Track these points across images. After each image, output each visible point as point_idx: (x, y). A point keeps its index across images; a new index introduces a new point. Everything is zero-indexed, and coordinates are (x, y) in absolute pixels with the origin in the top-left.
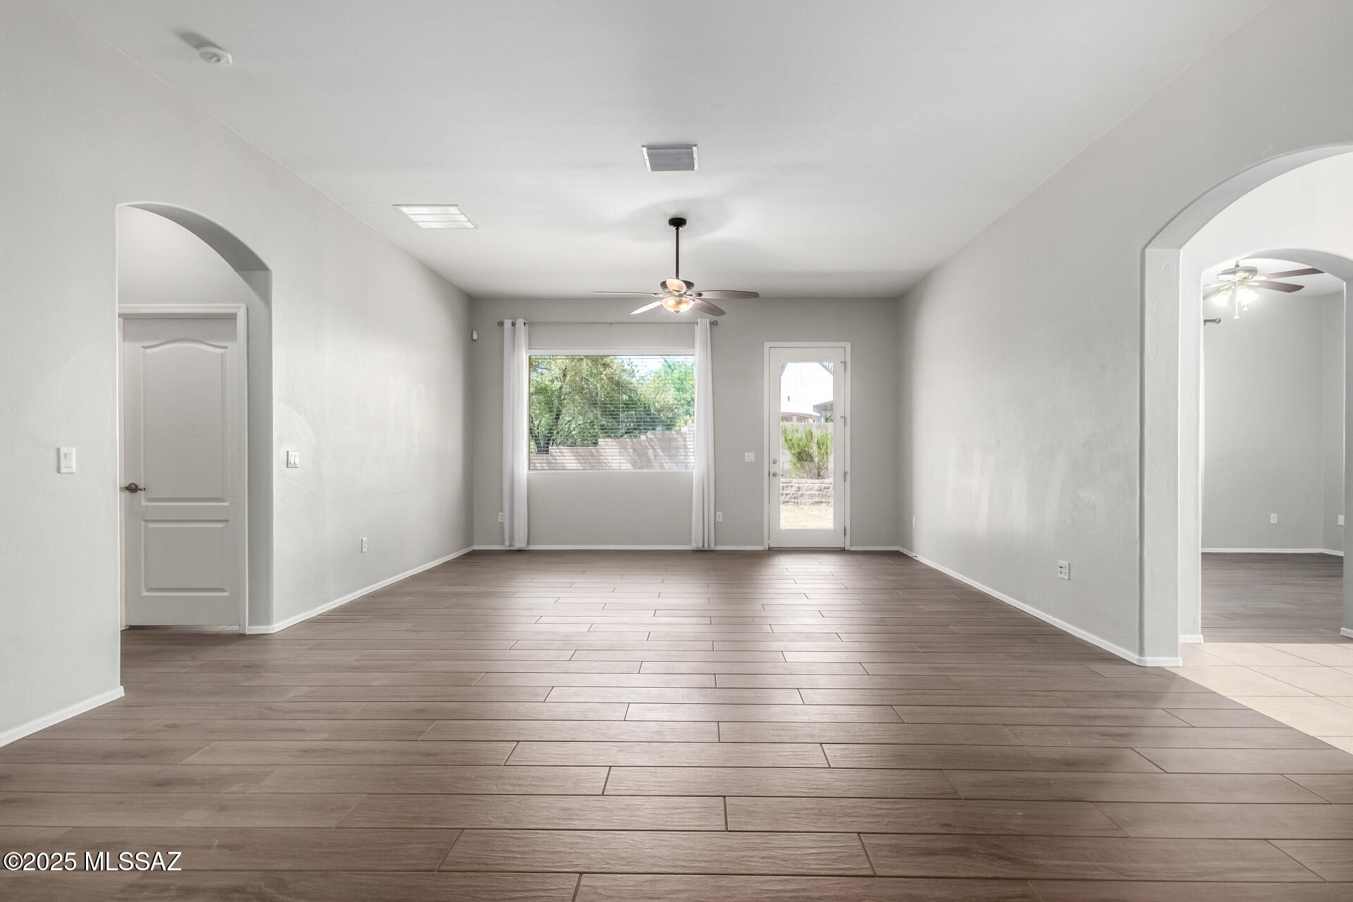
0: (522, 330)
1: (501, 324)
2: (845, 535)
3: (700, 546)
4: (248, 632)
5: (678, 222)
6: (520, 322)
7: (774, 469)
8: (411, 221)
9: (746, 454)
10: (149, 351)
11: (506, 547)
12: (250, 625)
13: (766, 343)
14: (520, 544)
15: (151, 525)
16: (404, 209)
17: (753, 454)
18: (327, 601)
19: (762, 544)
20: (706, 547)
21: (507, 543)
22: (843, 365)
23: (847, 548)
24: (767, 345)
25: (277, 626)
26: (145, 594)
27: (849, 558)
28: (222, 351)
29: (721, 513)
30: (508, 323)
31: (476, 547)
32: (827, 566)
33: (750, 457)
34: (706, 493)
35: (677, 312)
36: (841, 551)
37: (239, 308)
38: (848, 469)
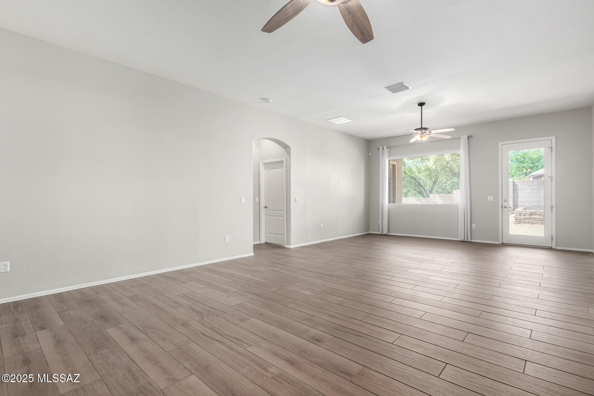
0: (386, 151)
1: (379, 149)
2: (552, 240)
3: (463, 239)
4: (286, 247)
5: (421, 104)
6: (385, 147)
7: (505, 204)
8: (333, 123)
9: (488, 197)
10: (269, 172)
11: (380, 233)
12: (287, 245)
13: (499, 143)
14: (385, 232)
15: (269, 217)
16: (330, 121)
17: (493, 197)
18: (308, 242)
19: (498, 241)
20: (466, 240)
21: (381, 232)
22: (550, 149)
23: (554, 247)
24: (500, 144)
25: (292, 246)
26: (268, 234)
27: (556, 253)
28: (281, 170)
29: (475, 225)
30: (381, 148)
31: (371, 232)
32: (541, 256)
33: (491, 198)
34: (466, 215)
35: (422, 140)
36: (550, 249)
37: (284, 159)
38: (554, 204)
